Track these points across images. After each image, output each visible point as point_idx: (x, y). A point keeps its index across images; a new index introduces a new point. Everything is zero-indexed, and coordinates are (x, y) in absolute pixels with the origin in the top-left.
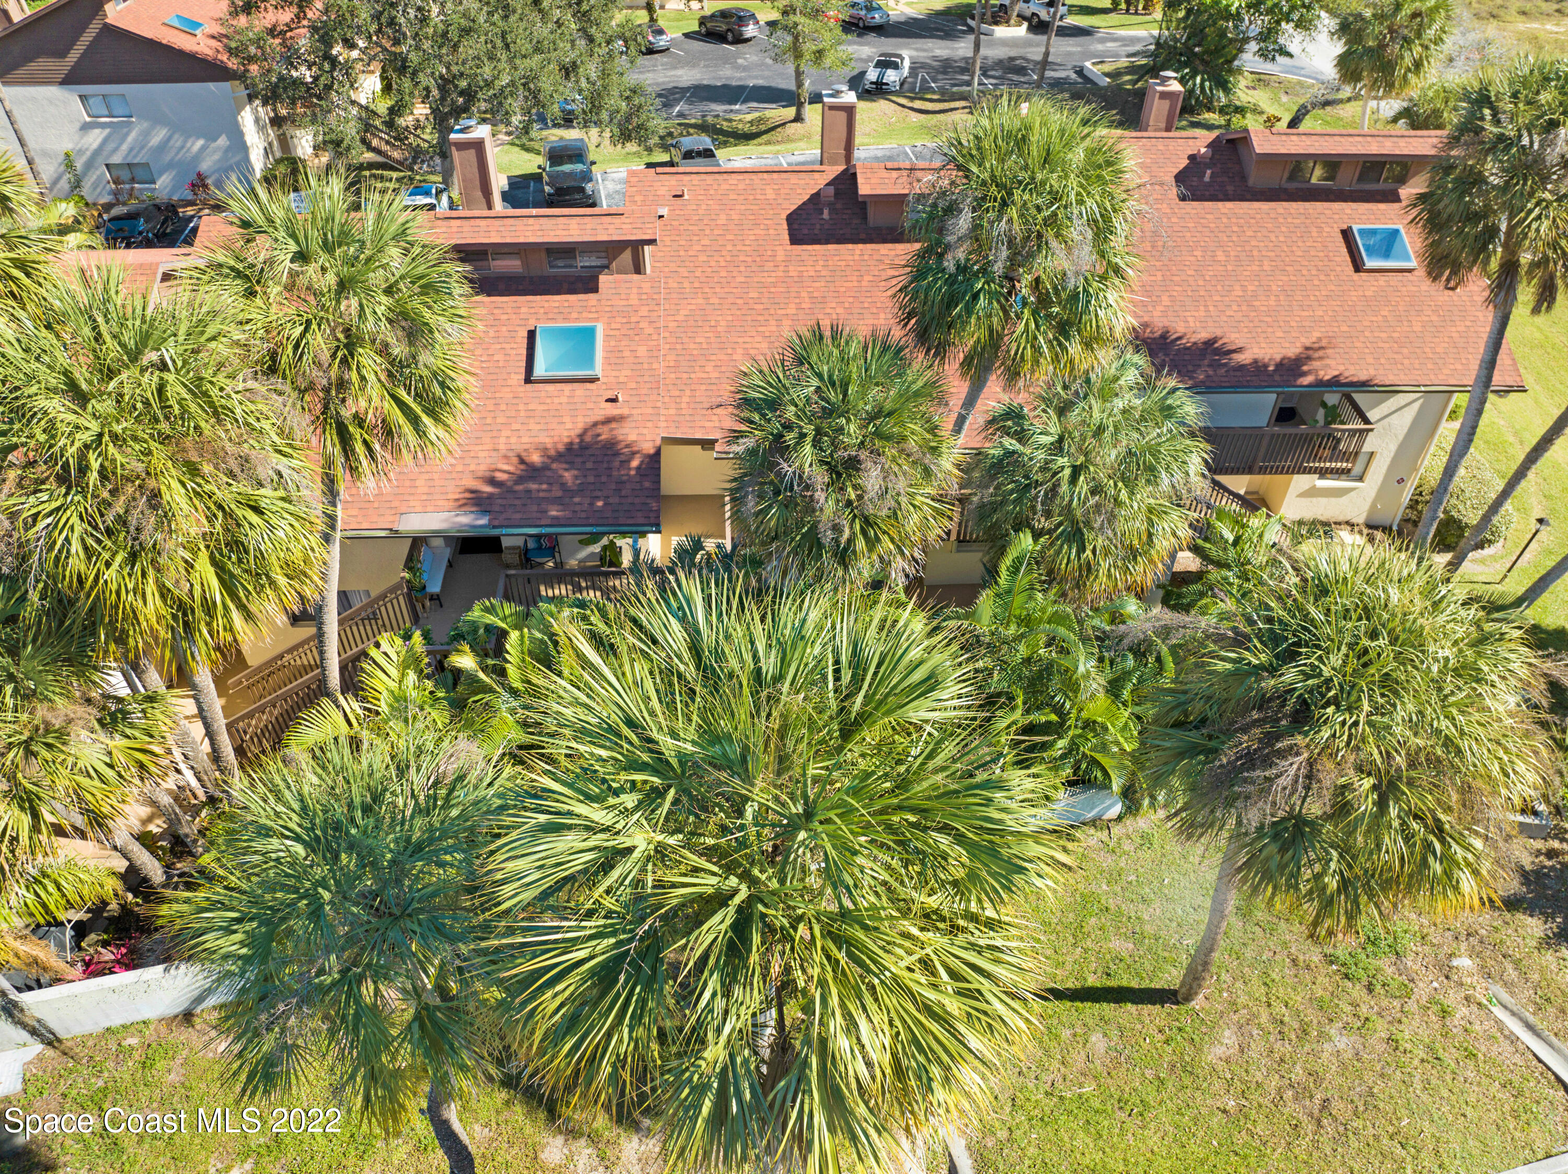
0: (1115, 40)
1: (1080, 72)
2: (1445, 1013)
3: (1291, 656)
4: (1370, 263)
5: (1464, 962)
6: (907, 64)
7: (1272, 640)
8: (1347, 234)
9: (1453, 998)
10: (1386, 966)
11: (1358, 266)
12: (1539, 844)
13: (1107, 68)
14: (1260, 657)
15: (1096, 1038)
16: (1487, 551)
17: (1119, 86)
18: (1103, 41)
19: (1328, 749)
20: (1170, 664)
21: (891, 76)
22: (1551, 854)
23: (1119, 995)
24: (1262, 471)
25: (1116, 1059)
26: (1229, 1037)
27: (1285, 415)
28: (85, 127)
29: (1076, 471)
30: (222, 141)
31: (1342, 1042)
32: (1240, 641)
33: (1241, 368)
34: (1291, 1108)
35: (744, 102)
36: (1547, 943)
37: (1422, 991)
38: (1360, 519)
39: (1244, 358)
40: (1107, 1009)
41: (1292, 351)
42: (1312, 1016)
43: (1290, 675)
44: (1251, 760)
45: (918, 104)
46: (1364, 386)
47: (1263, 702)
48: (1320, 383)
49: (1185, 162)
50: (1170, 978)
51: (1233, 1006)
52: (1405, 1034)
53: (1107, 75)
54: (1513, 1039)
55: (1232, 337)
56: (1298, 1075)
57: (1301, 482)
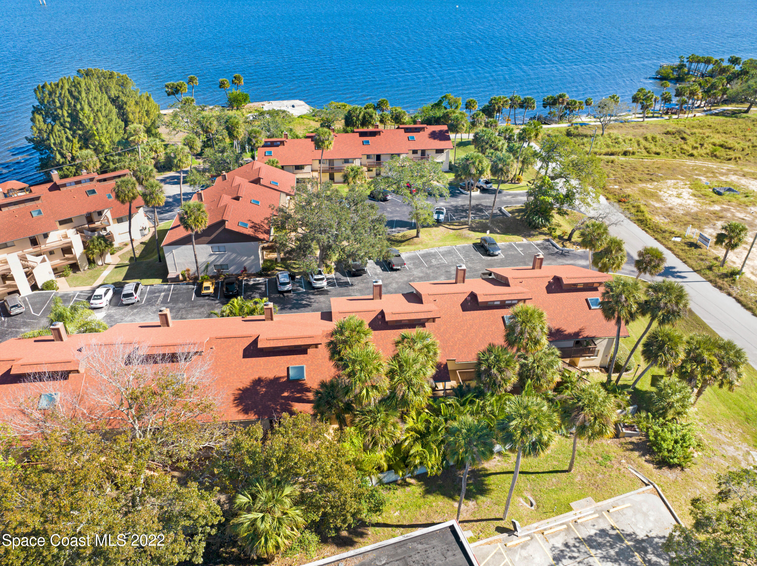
0: (509, 195)
1: (500, 210)
2: (620, 470)
3: (580, 401)
4: (592, 307)
5: (623, 461)
6: (445, 211)
7: (577, 398)
8: (587, 300)
9: (621, 467)
10: (608, 463)
11: (590, 308)
12: (637, 438)
13: (510, 209)
14: (576, 401)
15: (553, 480)
16: (629, 372)
17: (515, 217)
18: (505, 195)
19: (586, 413)
20: (559, 404)
21: (442, 217)
22: (640, 439)
23: (557, 472)
24: (573, 357)
25: (558, 482)
26: (579, 477)
27: (578, 343)
28: (211, 255)
29: (538, 366)
30: (253, 257)
31: (601, 476)
32: (573, 399)
33: (566, 335)
34: (592, 487)
35: (396, 227)
36: (640, 456)
37: (615, 467)
38: (598, 366)
39: (566, 333)
40: (555, 474)
41: (576, 330)
42: (594, 472)
43: (580, 403)
44: (576, 416)
45: (452, 227)
46: (594, 337)
47: (577, 408)
48: (584, 338)
49: (547, 284)
50: (566, 468)
51: (579, 472)
52: (612, 474)
53: (510, 212)
54: (632, 473)
55: (564, 328)
56: (592, 482)
57: (581, 359)
